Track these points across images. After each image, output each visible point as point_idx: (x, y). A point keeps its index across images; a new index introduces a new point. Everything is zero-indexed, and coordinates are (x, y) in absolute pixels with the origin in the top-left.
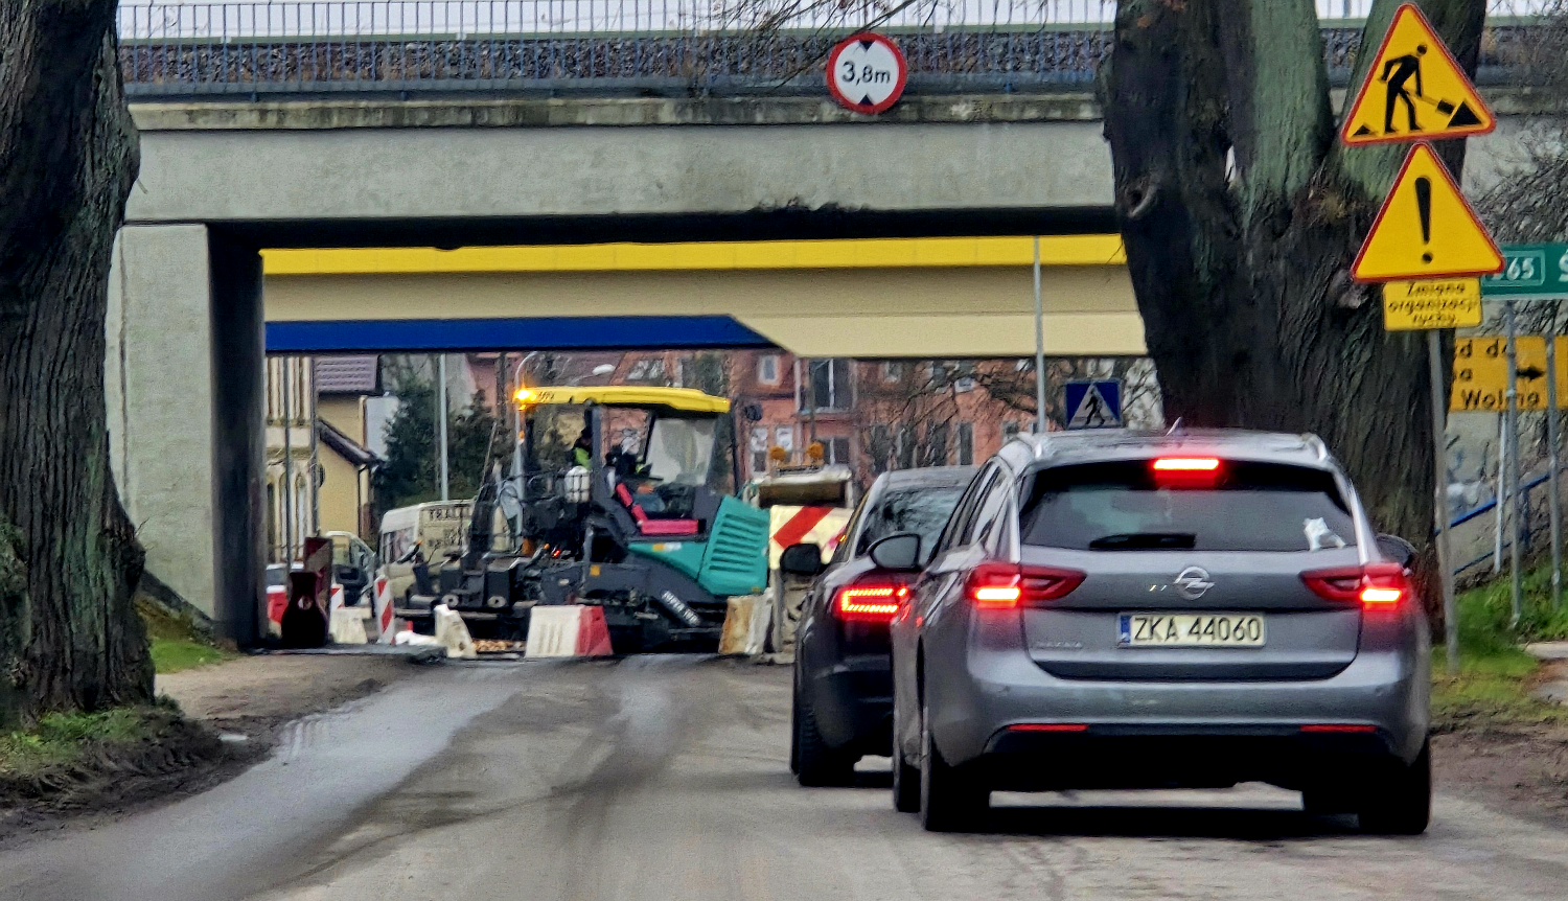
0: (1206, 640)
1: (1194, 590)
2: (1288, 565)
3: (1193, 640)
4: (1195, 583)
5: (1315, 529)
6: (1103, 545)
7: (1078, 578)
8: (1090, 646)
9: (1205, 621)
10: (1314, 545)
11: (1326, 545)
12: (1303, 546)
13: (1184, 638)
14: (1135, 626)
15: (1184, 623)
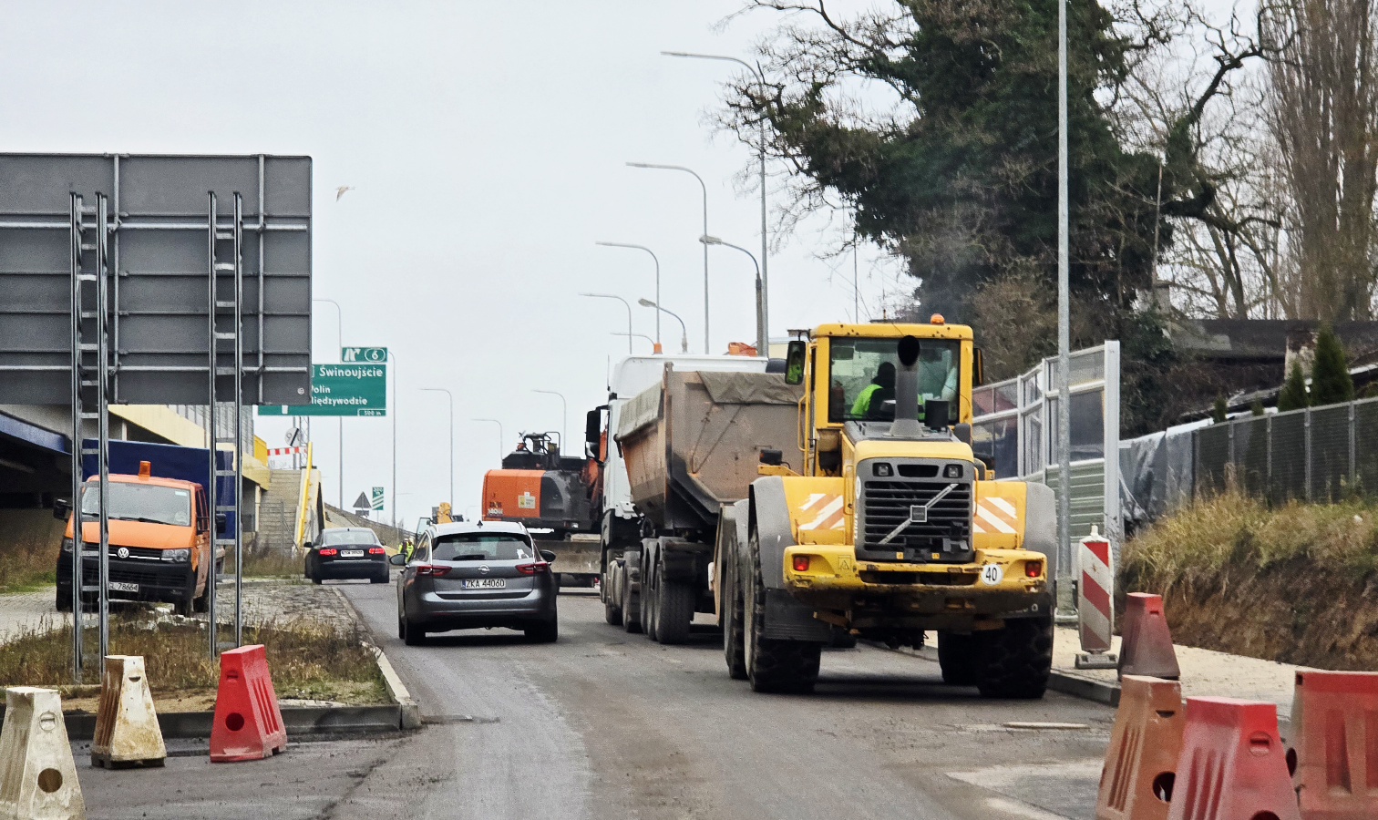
0: (488, 586)
1: (484, 572)
2: (511, 564)
3: (484, 587)
4: (484, 570)
5: (520, 552)
6: (455, 559)
7: (450, 569)
8: (453, 589)
9: (487, 581)
10: (520, 557)
11: (523, 557)
12: (517, 558)
13: (481, 586)
14: (467, 583)
15: (481, 582)
